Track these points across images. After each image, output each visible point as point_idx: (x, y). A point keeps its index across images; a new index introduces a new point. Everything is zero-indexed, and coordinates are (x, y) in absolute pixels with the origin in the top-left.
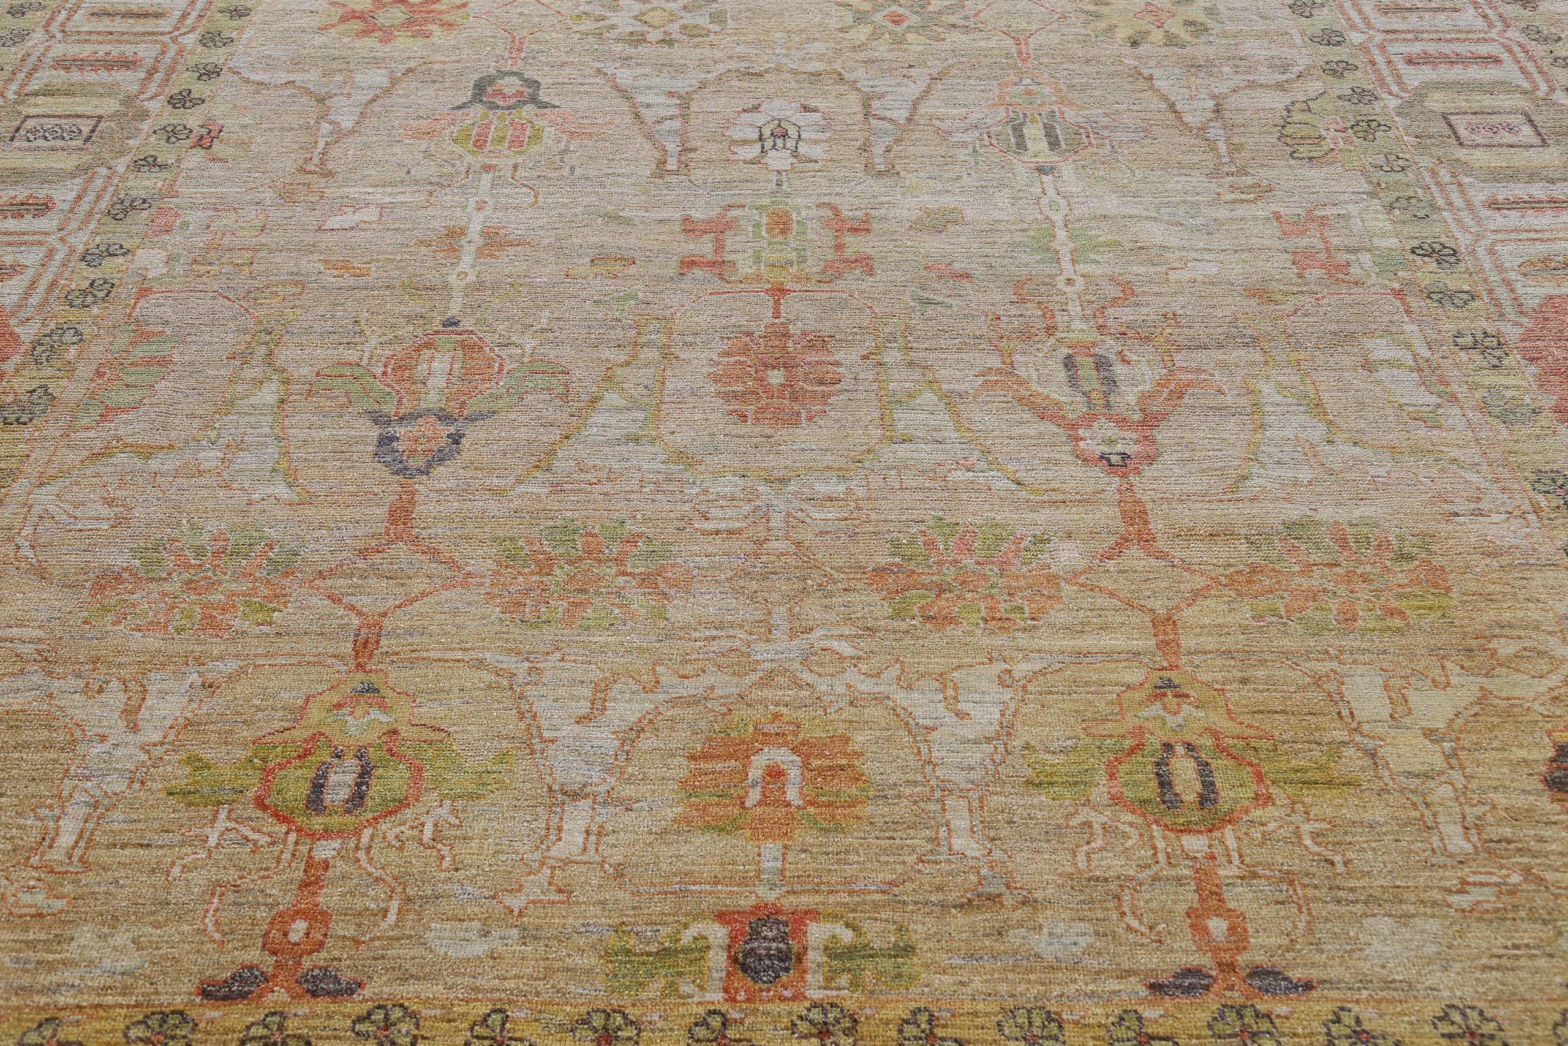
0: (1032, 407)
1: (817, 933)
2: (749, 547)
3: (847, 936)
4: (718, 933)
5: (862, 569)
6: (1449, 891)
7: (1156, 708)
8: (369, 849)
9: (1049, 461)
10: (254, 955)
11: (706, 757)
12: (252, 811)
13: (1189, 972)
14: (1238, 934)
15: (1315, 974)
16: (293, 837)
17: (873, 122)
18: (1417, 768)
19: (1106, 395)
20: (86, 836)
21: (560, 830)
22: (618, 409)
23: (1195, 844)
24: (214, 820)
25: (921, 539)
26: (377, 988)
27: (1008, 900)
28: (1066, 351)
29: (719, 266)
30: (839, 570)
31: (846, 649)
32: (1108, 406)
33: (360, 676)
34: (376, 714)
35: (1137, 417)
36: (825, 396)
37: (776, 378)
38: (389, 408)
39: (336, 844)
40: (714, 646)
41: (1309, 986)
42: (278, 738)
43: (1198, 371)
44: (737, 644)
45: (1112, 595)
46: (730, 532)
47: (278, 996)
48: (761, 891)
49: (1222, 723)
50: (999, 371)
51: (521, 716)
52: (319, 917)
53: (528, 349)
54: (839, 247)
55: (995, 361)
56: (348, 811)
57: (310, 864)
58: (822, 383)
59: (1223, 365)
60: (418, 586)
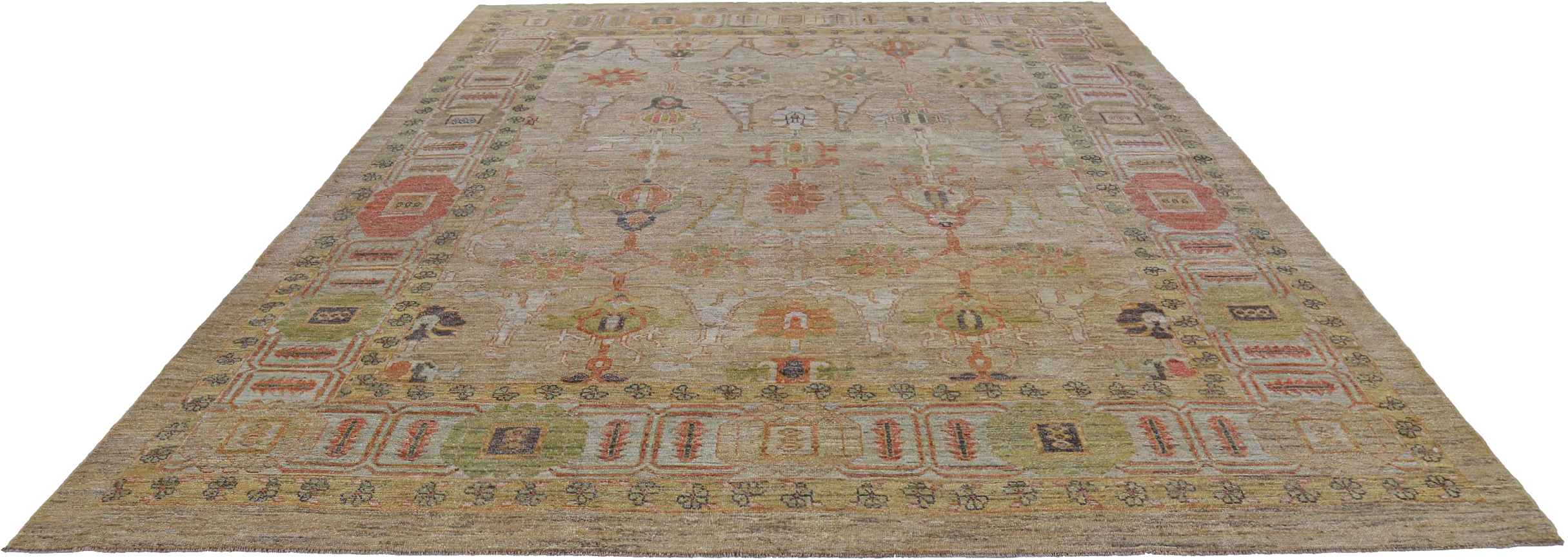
0: (910, 208)
1: (813, 365)
2: (784, 252)
3: (827, 365)
4: (774, 364)
5: (834, 259)
6: (1075, 351)
7: (959, 300)
8: (626, 341)
9: (916, 225)
10: (583, 370)
11: (766, 315)
12: (576, 331)
13: (967, 374)
14: (988, 363)
15: (1017, 375)
16: (594, 338)
17: (839, 113)
18: (1067, 317)
19: (943, 204)
20: (510, 337)
21: (705, 336)
22: (724, 209)
23: (973, 339)
24: (561, 333)
25: (859, 250)
26: (633, 379)
27: (893, 354)
28: (925, 190)
29: (768, 162)
30: (823, 259)
31: (826, 283)
32: (944, 207)
33: (617, 292)
34: (624, 303)
35: (956, 211)
36: (817, 205)
37: (795, 199)
38: (622, 209)
39: (613, 340)
40: (769, 282)
41: (1015, 378)
42: (584, 310)
43: (984, 196)
44: (778, 281)
45: (942, 266)
46: (775, 247)
47: (594, 381)
48: (790, 353)
49: (985, 303)
50: (895, 196)
51: (687, 303)
52: (605, 359)
53: (682, 190)
54: (823, 156)
55: (894, 193)
56: (616, 331)
57: (602, 345)
58: (815, 200)
59: (996, 195)
60: (639, 265)
